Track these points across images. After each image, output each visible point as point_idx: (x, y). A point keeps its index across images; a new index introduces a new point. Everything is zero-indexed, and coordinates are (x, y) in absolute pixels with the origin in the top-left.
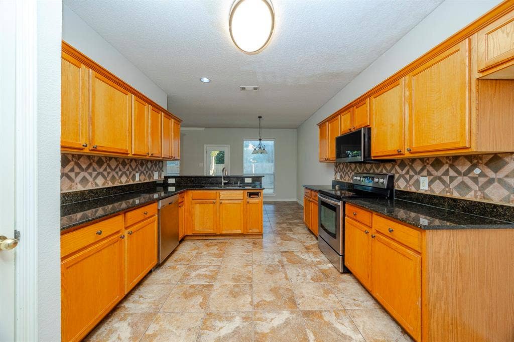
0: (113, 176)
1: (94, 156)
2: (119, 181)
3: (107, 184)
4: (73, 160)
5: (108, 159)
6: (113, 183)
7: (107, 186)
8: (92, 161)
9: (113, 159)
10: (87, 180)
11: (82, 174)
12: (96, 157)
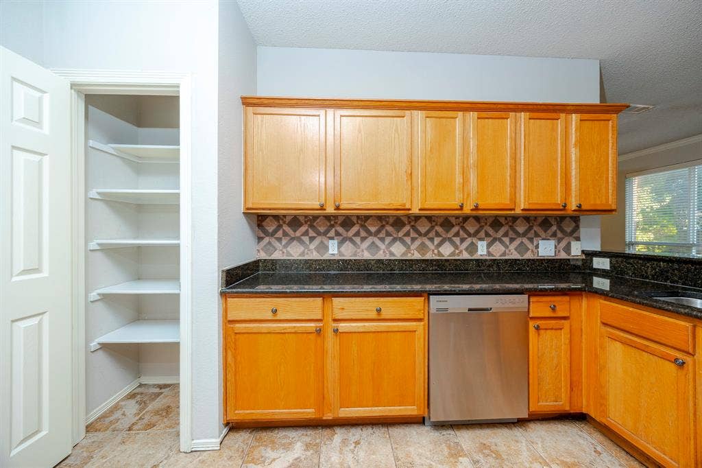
0: (423, 244)
1: (388, 216)
2: (436, 251)
3: (409, 255)
4: (358, 223)
5: (413, 218)
6: (423, 254)
7: (409, 257)
8: (384, 223)
9: (424, 218)
10: (377, 246)
11: (370, 240)
12: (391, 217)
